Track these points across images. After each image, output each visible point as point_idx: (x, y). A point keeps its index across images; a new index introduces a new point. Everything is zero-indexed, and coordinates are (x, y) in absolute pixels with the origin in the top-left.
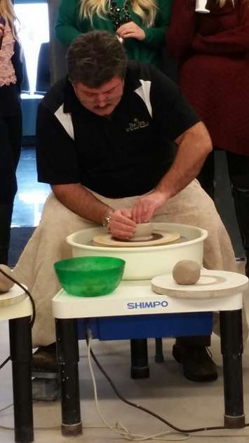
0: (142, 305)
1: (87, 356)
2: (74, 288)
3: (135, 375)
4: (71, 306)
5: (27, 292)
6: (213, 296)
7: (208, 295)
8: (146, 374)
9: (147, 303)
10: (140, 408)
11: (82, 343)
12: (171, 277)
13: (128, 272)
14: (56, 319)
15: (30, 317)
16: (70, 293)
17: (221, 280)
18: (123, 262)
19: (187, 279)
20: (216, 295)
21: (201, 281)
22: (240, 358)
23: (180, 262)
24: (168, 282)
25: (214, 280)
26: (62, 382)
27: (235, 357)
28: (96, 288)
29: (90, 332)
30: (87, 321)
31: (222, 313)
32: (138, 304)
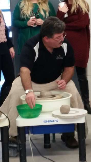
0: (49, 121)
1: (29, 140)
2: (24, 115)
3: (45, 147)
4: (23, 122)
5: (7, 117)
6: (75, 118)
7: (73, 117)
8: (49, 147)
9: (50, 121)
10: (48, 159)
11: (27, 135)
12: (59, 111)
13: (43, 109)
14: (17, 127)
15: (8, 126)
16: (23, 117)
17: (77, 112)
18: (42, 106)
19: (65, 112)
20: (76, 117)
21: (70, 112)
22: (84, 140)
23: (62, 105)
24: (58, 113)
25: (75, 112)
26: (20, 150)
27: (83, 140)
28: (32, 115)
29: (30, 131)
30: (28, 127)
31: (78, 124)
32: (48, 121)
